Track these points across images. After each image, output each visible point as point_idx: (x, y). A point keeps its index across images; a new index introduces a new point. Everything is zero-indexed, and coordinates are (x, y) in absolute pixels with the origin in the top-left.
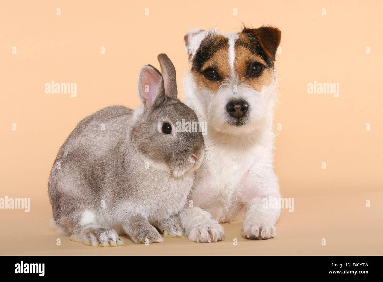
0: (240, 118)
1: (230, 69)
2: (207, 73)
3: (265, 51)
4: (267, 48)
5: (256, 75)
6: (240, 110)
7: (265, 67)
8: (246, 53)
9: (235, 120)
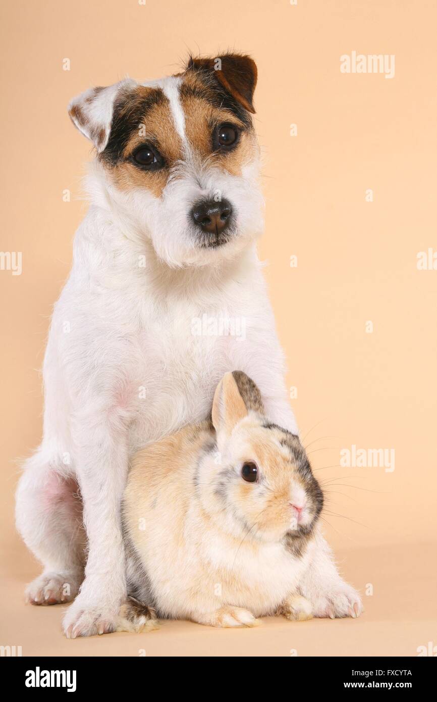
0: (220, 233)
1: (180, 141)
2: (138, 158)
3: (235, 96)
4: (237, 89)
5: (228, 147)
6: (219, 217)
7: (241, 129)
8: (203, 110)
9: (213, 238)
